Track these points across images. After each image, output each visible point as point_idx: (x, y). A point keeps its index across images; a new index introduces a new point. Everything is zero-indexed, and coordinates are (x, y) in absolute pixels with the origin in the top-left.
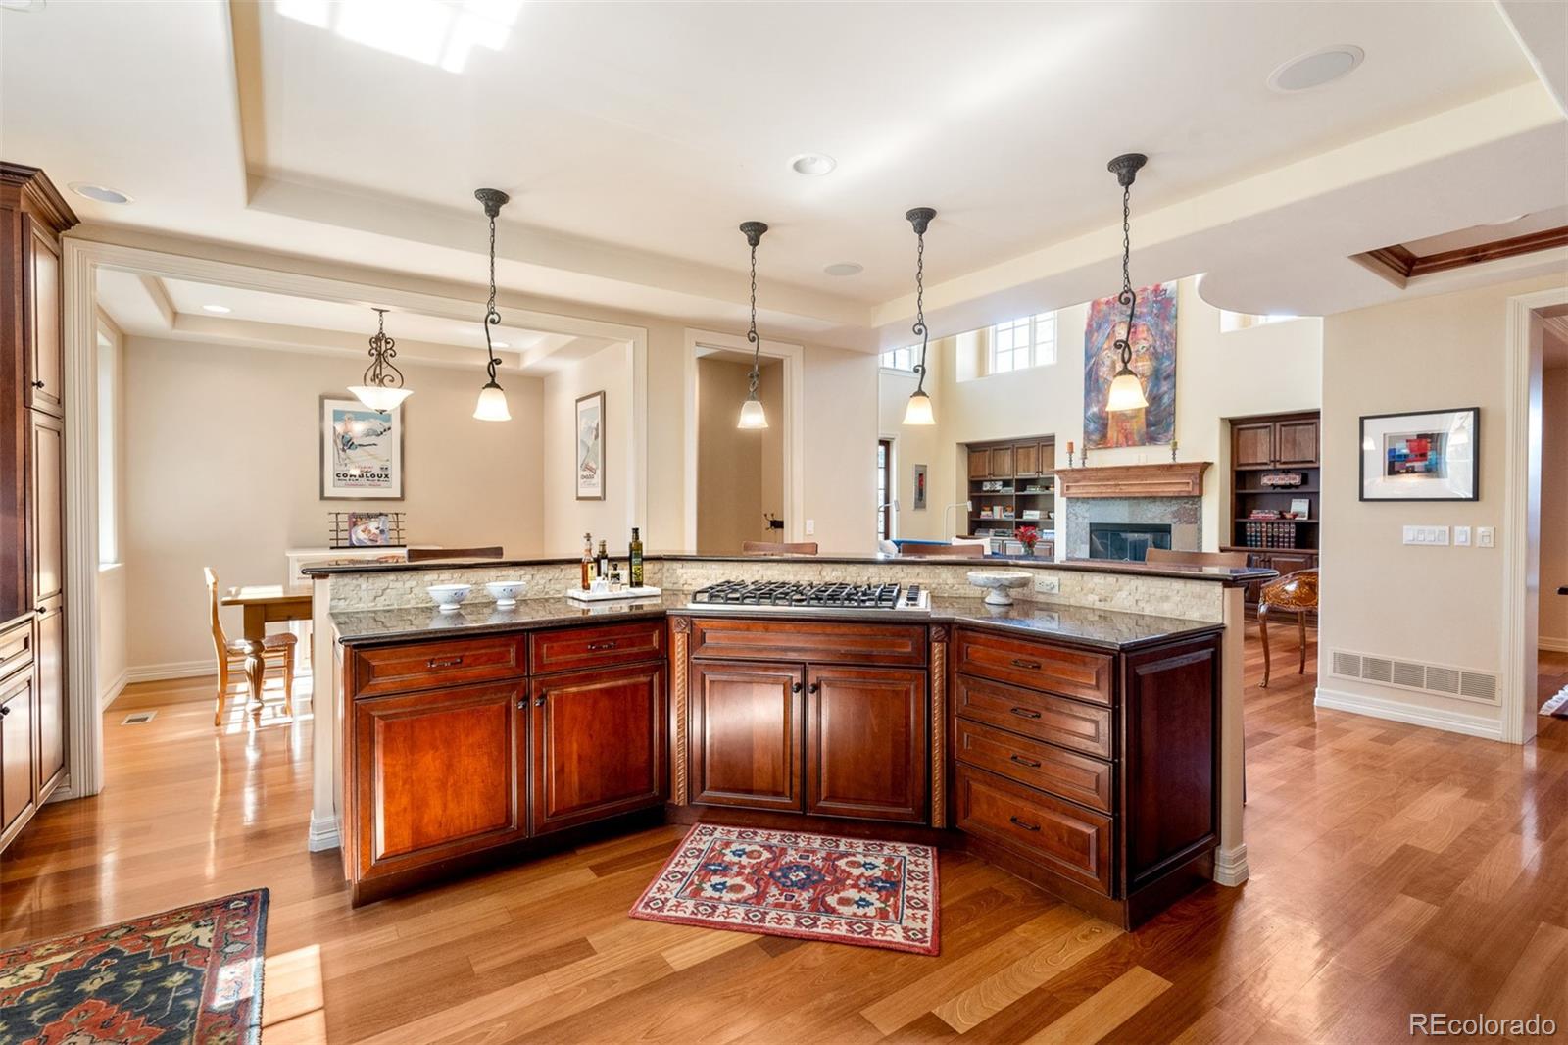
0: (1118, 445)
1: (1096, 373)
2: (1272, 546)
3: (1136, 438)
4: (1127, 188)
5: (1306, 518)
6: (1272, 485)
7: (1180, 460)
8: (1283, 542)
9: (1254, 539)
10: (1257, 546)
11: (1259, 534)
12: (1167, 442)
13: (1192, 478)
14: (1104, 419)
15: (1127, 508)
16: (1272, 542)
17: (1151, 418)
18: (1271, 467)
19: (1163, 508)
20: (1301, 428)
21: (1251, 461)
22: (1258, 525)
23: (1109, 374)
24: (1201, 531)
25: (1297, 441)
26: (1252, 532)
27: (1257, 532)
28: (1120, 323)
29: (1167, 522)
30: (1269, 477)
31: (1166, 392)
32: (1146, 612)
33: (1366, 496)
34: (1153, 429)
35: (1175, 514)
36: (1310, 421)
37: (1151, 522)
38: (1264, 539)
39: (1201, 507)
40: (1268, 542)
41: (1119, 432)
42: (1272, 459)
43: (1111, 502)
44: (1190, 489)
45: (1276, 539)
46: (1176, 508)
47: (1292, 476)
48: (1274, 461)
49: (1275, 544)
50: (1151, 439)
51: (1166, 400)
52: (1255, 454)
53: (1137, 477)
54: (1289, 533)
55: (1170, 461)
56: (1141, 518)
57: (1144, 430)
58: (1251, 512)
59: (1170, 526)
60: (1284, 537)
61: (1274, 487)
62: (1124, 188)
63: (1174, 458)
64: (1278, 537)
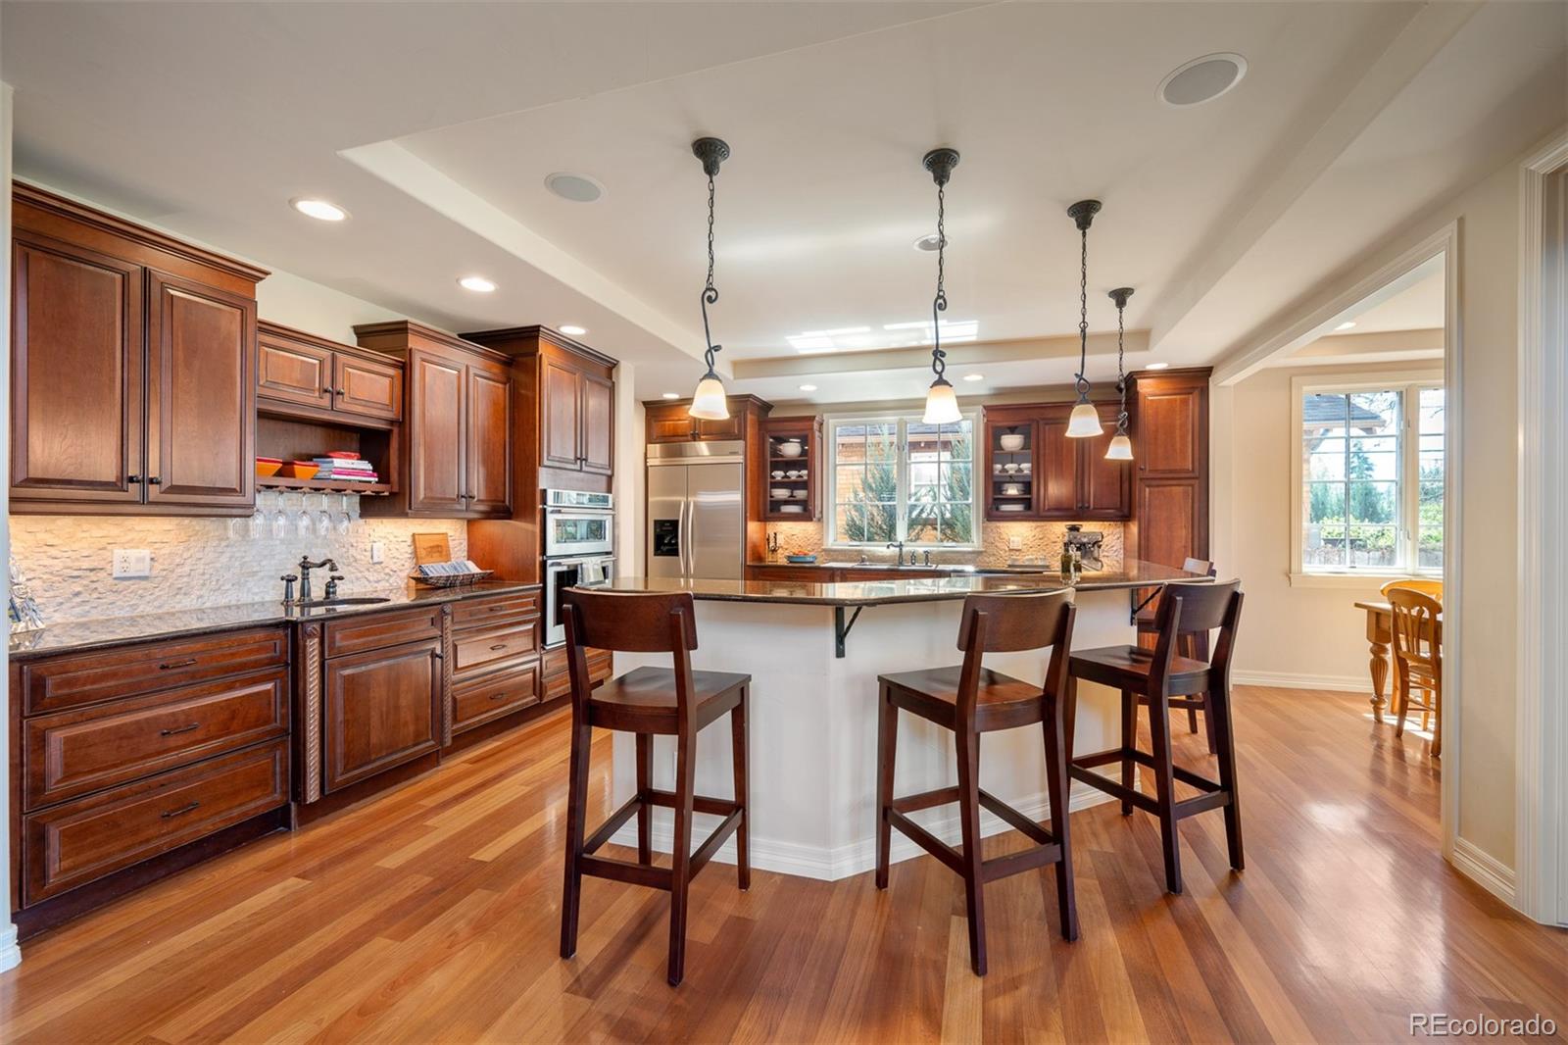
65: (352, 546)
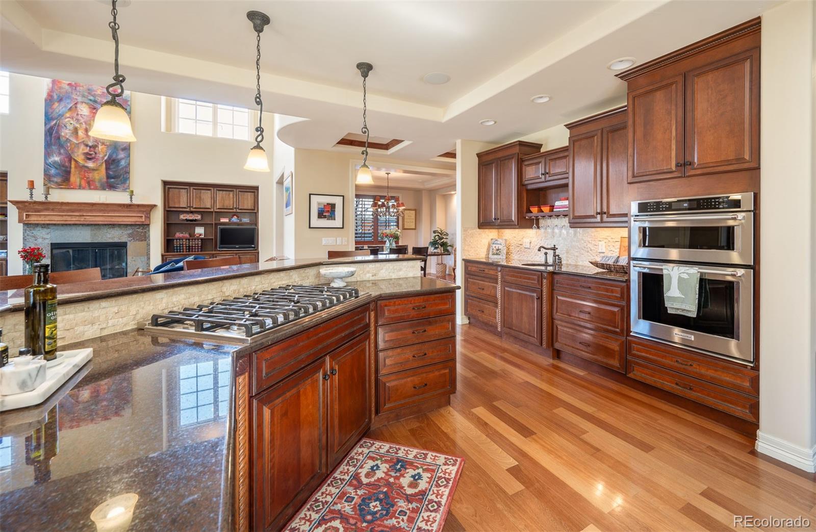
0: (80, 187)
1: (57, 132)
2: (189, 251)
3: (98, 184)
4: (365, 79)
5: (203, 236)
6: (186, 219)
7: (135, 202)
8: (195, 249)
9: (178, 248)
10: (180, 252)
11: (181, 246)
12: (125, 190)
13: (145, 213)
14: (67, 167)
15: (89, 232)
16: (189, 249)
17: (111, 173)
18: (188, 210)
19: (121, 232)
20: (204, 191)
21: (177, 206)
22: (181, 241)
23: (71, 136)
24: (149, 245)
25: (202, 198)
26: (177, 244)
27: (180, 244)
28: (82, 102)
29: (123, 240)
30: (184, 215)
31: (122, 159)
32: (393, 277)
33: (311, 226)
34: (112, 180)
35: (130, 235)
36: (208, 188)
37: (111, 241)
38: (185, 248)
39: (149, 231)
40: (186, 249)
41: (81, 179)
42: (189, 205)
43: (74, 228)
44: (144, 220)
45: (191, 248)
46: (131, 231)
47: (196, 215)
48: (190, 207)
49: (191, 250)
50: (111, 187)
51: (123, 163)
52: (179, 202)
53: (100, 211)
54: (198, 244)
55: (127, 201)
56: (102, 238)
57: (105, 180)
58: (175, 234)
59: (126, 243)
60: (195, 247)
61: (187, 220)
62: (363, 78)
63: (131, 200)
64: (192, 247)
65: (589, 243)
